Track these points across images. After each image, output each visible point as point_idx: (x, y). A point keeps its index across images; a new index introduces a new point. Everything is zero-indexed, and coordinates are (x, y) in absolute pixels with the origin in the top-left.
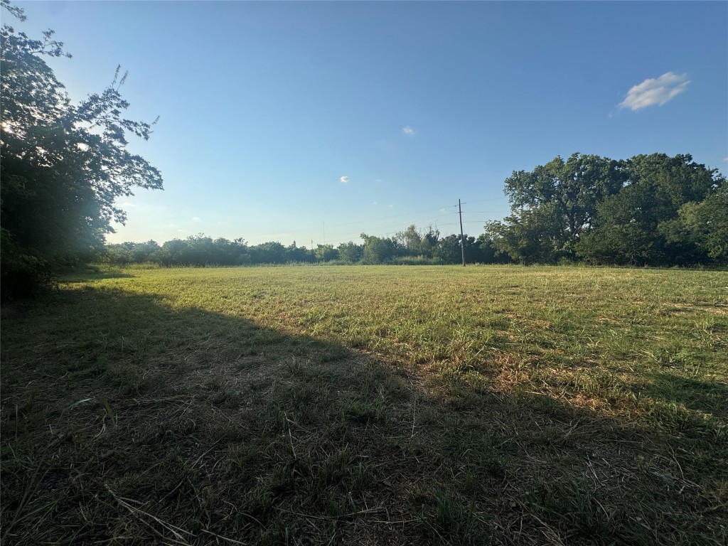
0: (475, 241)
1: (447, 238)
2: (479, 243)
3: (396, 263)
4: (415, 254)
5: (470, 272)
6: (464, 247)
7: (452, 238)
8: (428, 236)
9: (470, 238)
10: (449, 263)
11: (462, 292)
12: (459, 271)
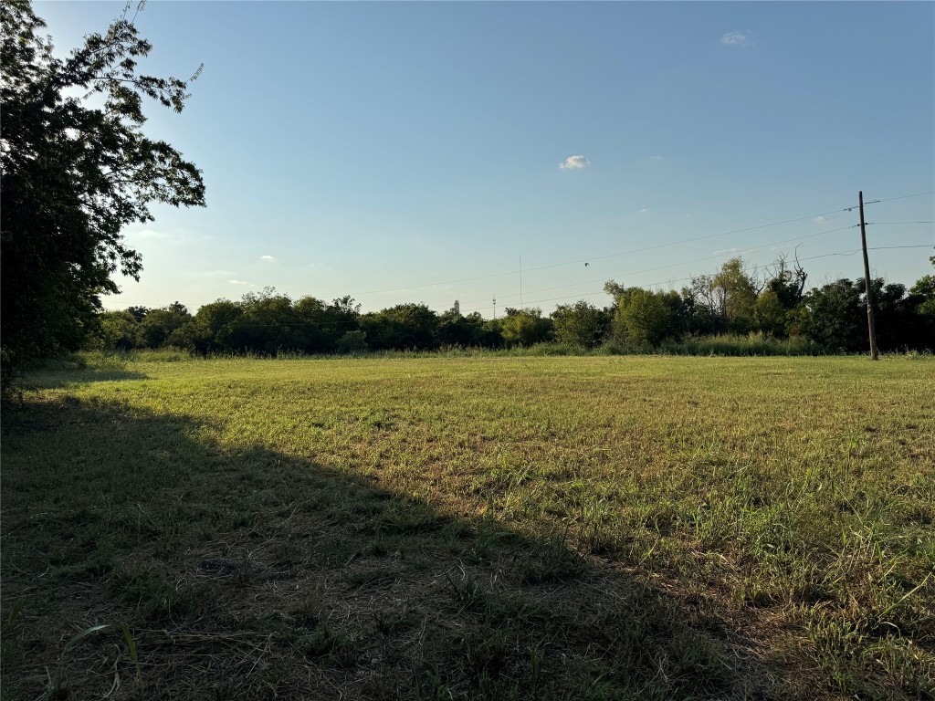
0: (905, 296)
1: (827, 287)
2: (915, 300)
3: (693, 351)
4: (741, 328)
5: (891, 376)
6: (875, 309)
7: (840, 289)
8: (776, 285)
9: (891, 288)
10: (833, 351)
11: (869, 430)
12: (859, 372)
